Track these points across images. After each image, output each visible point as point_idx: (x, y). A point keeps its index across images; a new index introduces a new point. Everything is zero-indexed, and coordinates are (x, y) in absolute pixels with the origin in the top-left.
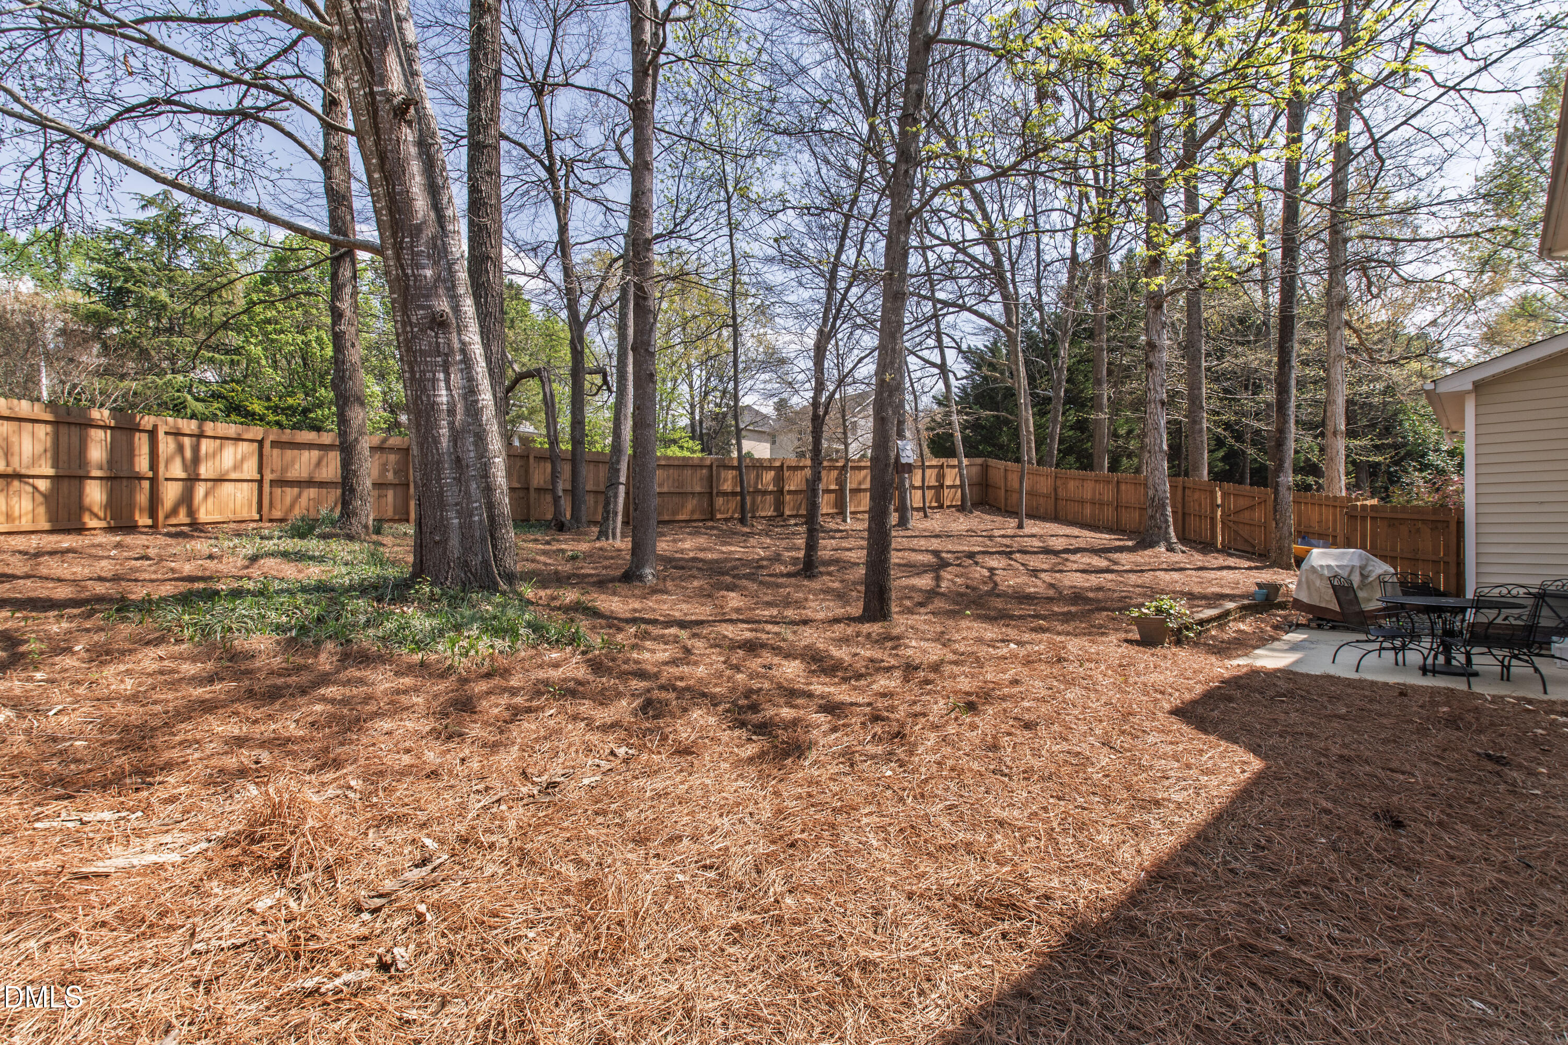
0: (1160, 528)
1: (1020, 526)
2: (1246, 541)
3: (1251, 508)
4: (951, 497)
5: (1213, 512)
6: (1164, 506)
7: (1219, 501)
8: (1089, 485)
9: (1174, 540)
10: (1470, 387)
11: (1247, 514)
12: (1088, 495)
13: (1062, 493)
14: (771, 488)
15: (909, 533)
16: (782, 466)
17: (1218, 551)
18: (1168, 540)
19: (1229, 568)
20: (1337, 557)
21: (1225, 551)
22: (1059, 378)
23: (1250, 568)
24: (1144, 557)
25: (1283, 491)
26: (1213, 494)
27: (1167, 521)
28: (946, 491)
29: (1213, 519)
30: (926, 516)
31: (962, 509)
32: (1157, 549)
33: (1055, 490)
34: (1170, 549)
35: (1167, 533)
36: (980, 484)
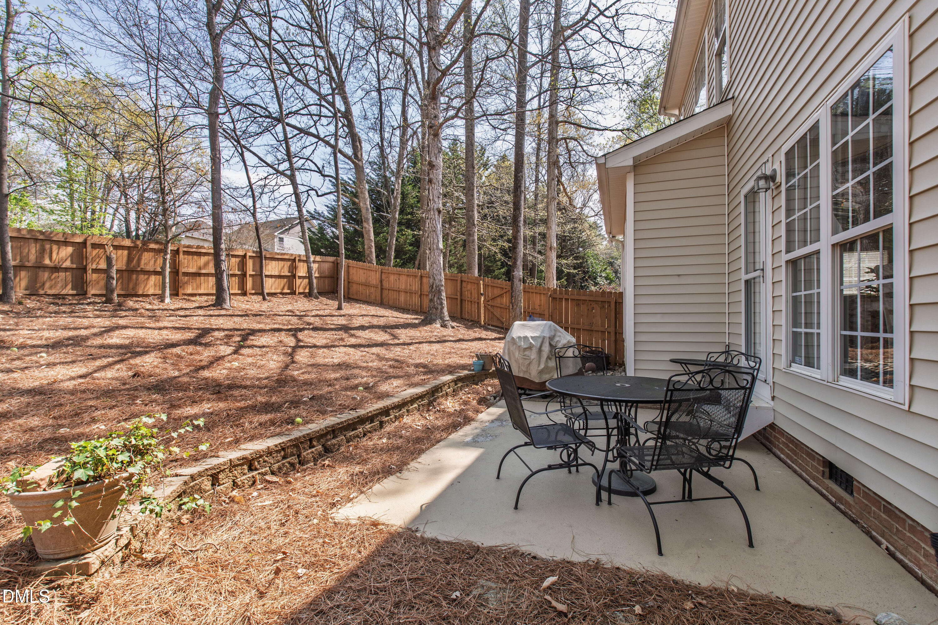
0: (437, 309)
1: (340, 308)
2: (498, 319)
3: (501, 296)
4: (301, 285)
5: (479, 299)
6: (440, 292)
7: (482, 292)
8: (403, 278)
9: (447, 318)
10: (630, 163)
11: (499, 300)
12: (403, 287)
13: (386, 285)
14: (67, 264)
15: (223, 312)
16: (84, 243)
17: (481, 327)
18: (442, 318)
19: (480, 339)
20: (534, 329)
21: (485, 328)
22: (395, 203)
23: (495, 339)
24: (424, 332)
25: (516, 282)
26: (478, 284)
27: (441, 304)
28: (298, 281)
29: (479, 304)
30: (264, 299)
31: (309, 295)
32: (434, 325)
33: (381, 281)
34: (444, 326)
35: (442, 312)
36: (331, 277)
